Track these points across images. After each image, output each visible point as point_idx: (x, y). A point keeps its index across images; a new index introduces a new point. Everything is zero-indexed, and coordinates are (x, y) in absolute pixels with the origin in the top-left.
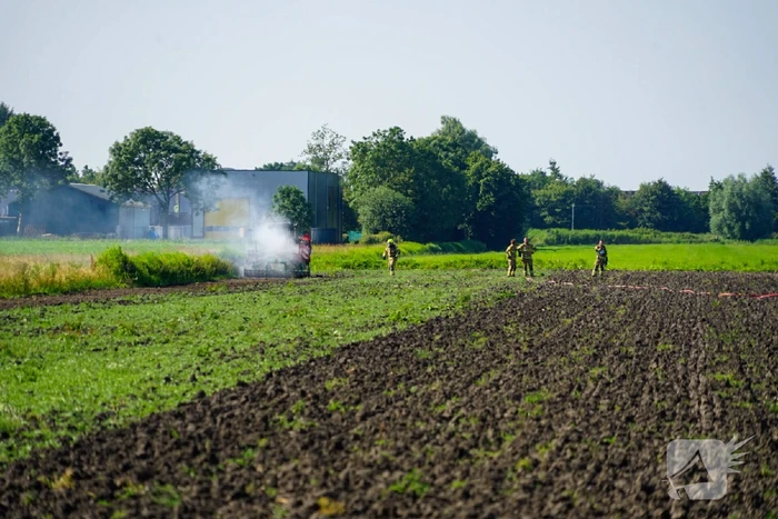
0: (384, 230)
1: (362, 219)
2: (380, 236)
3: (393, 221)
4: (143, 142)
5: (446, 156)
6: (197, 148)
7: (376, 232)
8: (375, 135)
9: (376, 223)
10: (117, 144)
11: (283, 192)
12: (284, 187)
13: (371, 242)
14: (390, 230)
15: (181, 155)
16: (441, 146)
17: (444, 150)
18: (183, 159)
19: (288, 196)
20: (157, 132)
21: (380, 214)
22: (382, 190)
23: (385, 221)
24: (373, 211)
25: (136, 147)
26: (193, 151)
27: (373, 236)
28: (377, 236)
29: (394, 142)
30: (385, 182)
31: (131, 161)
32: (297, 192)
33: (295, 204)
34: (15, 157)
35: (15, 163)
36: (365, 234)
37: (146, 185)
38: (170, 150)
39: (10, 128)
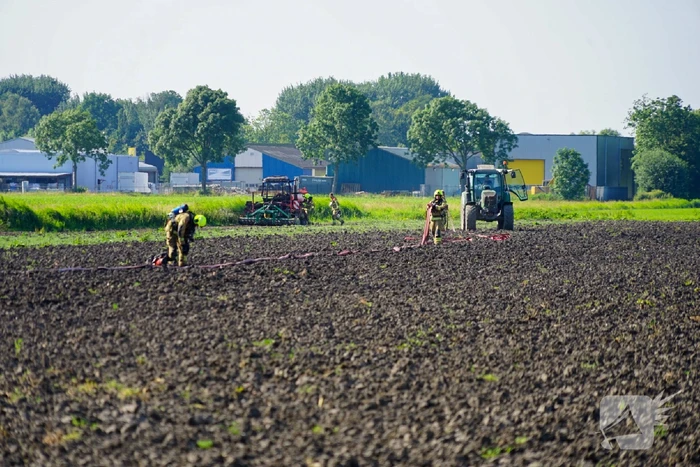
0: (657, 188)
1: (639, 179)
2: (652, 193)
3: (666, 181)
4: (442, 110)
6: (492, 115)
7: (650, 189)
8: (654, 103)
9: (649, 182)
11: (562, 154)
12: (564, 149)
13: (643, 198)
14: (662, 188)
15: (476, 121)
18: (477, 125)
19: (567, 157)
20: (456, 102)
21: (653, 173)
22: (657, 152)
23: (658, 180)
24: (647, 171)
25: (435, 114)
26: (488, 118)
27: (646, 193)
28: (650, 193)
29: (672, 109)
30: (662, 146)
32: (575, 155)
33: (574, 164)
34: (329, 123)
35: (329, 129)
36: (640, 192)
37: (446, 148)
38: (466, 117)
39: (326, 97)
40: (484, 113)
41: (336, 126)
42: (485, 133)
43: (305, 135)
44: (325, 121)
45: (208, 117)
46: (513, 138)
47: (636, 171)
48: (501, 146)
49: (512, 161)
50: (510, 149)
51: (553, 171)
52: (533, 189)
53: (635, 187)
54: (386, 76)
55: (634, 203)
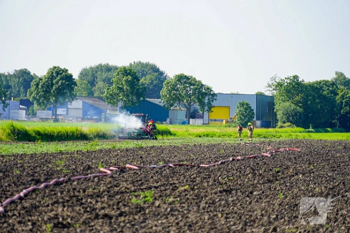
0: (288, 122)
1: (279, 117)
2: (286, 124)
3: (292, 118)
4: (179, 80)
5: (328, 89)
7: (284, 122)
8: (286, 78)
9: (284, 119)
11: (240, 104)
12: (241, 101)
13: (281, 127)
14: (291, 122)
15: (196, 86)
16: (326, 85)
17: (327, 86)
18: (196, 89)
19: (243, 105)
20: (186, 76)
21: (286, 114)
22: (287, 104)
23: (289, 118)
24: (283, 113)
25: (175, 83)
26: (202, 85)
27: (283, 125)
28: (284, 124)
29: (295, 82)
30: (290, 101)
31: (173, 89)
32: (247, 104)
33: (246, 109)
34: (121, 86)
35: (121, 89)
36: (279, 124)
37: (180, 100)
38: (191, 84)
39: (118, 73)
40: (200, 82)
41: (125, 88)
42: (200, 92)
43: (108, 92)
44: (118, 85)
45: (58, 82)
46: (214, 95)
47: (277, 113)
48: (209, 99)
49: (214, 107)
50: (213, 101)
51: (235, 112)
52: (224, 121)
53: (277, 121)
54: (133, 63)
55: (277, 129)
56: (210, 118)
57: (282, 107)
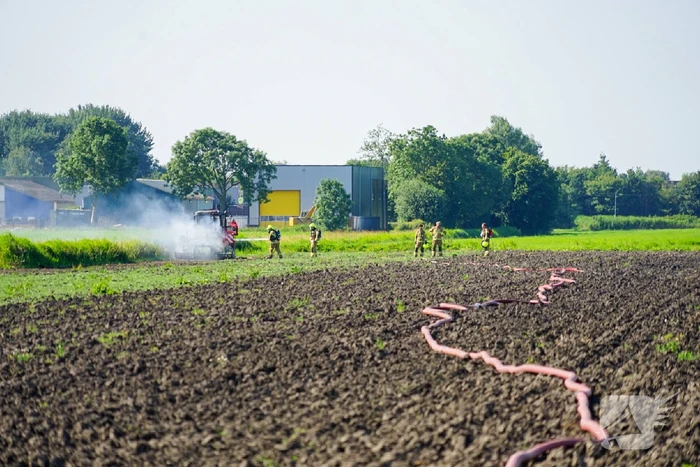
0: (417, 217)
1: (399, 209)
2: (413, 223)
3: (426, 210)
4: (202, 141)
5: (485, 152)
6: (250, 146)
7: (410, 219)
9: (410, 211)
10: (179, 143)
11: (325, 185)
12: (326, 180)
13: (405, 228)
14: (423, 218)
15: (235, 152)
16: (480, 142)
17: (484, 146)
18: (236, 156)
19: (330, 188)
20: (215, 133)
21: (413, 203)
22: (414, 182)
23: (418, 210)
24: (407, 201)
25: (195, 146)
26: (247, 149)
27: (407, 223)
29: (427, 139)
30: (419, 176)
31: (190, 158)
32: (337, 185)
33: (336, 195)
34: (88, 156)
35: (89, 162)
36: (400, 222)
37: (205, 179)
38: (225, 148)
39: (83, 130)
40: (243, 145)
41: (96, 159)
42: (243, 164)
43: (63, 168)
44: (83, 154)
46: (271, 168)
47: (395, 201)
48: (260, 177)
49: (271, 192)
50: (269, 180)
52: (291, 219)
53: (393, 216)
54: (76, 109)
55: (394, 234)
56: (264, 214)
57: (403, 188)
